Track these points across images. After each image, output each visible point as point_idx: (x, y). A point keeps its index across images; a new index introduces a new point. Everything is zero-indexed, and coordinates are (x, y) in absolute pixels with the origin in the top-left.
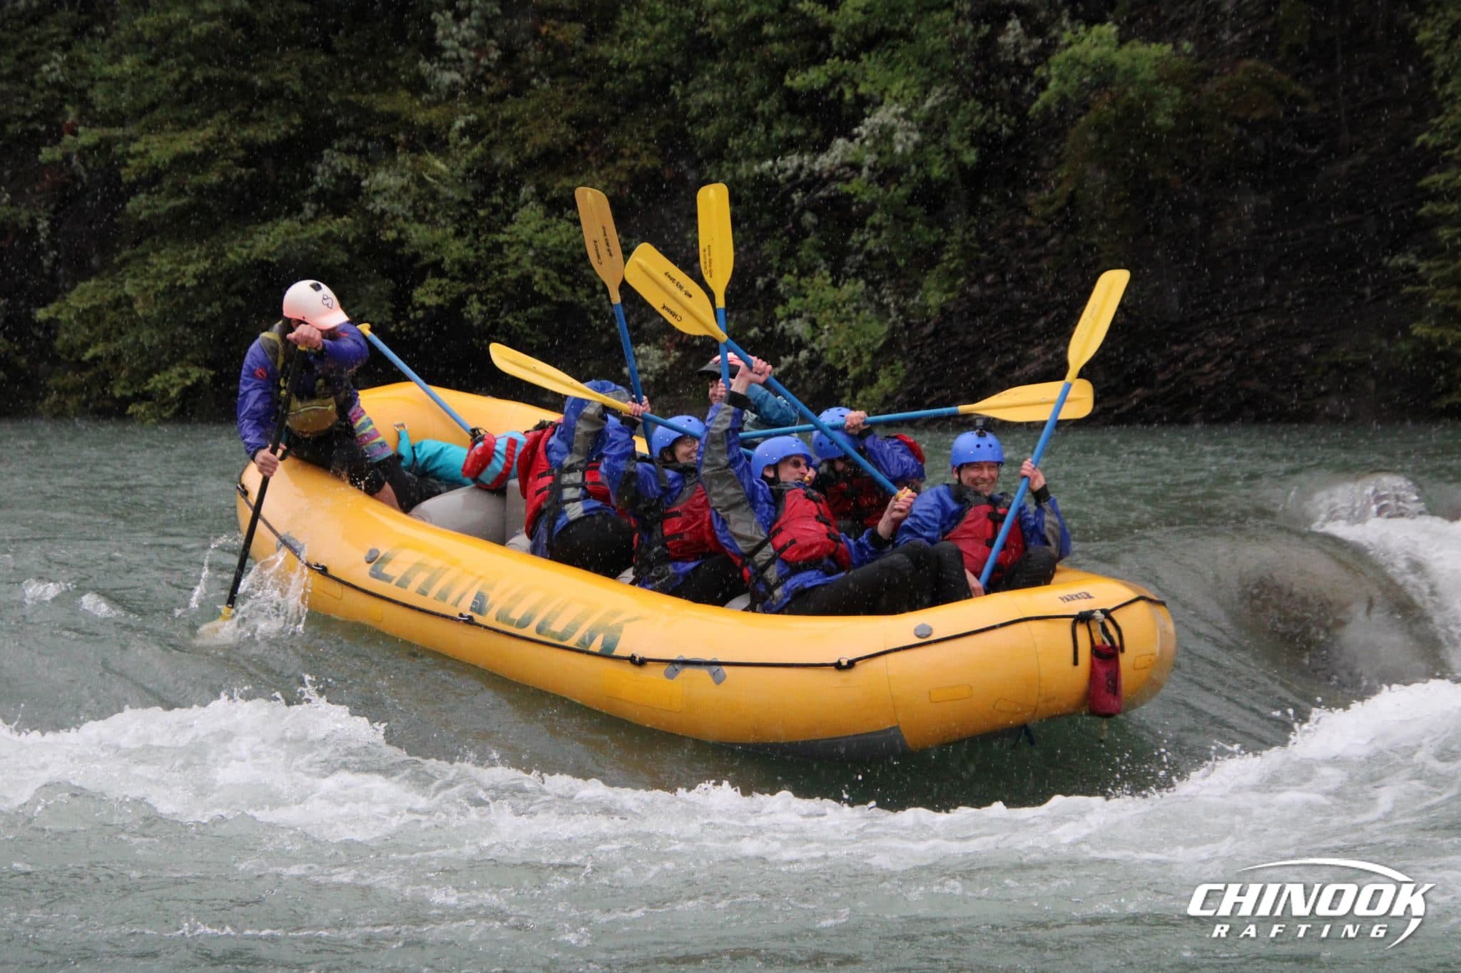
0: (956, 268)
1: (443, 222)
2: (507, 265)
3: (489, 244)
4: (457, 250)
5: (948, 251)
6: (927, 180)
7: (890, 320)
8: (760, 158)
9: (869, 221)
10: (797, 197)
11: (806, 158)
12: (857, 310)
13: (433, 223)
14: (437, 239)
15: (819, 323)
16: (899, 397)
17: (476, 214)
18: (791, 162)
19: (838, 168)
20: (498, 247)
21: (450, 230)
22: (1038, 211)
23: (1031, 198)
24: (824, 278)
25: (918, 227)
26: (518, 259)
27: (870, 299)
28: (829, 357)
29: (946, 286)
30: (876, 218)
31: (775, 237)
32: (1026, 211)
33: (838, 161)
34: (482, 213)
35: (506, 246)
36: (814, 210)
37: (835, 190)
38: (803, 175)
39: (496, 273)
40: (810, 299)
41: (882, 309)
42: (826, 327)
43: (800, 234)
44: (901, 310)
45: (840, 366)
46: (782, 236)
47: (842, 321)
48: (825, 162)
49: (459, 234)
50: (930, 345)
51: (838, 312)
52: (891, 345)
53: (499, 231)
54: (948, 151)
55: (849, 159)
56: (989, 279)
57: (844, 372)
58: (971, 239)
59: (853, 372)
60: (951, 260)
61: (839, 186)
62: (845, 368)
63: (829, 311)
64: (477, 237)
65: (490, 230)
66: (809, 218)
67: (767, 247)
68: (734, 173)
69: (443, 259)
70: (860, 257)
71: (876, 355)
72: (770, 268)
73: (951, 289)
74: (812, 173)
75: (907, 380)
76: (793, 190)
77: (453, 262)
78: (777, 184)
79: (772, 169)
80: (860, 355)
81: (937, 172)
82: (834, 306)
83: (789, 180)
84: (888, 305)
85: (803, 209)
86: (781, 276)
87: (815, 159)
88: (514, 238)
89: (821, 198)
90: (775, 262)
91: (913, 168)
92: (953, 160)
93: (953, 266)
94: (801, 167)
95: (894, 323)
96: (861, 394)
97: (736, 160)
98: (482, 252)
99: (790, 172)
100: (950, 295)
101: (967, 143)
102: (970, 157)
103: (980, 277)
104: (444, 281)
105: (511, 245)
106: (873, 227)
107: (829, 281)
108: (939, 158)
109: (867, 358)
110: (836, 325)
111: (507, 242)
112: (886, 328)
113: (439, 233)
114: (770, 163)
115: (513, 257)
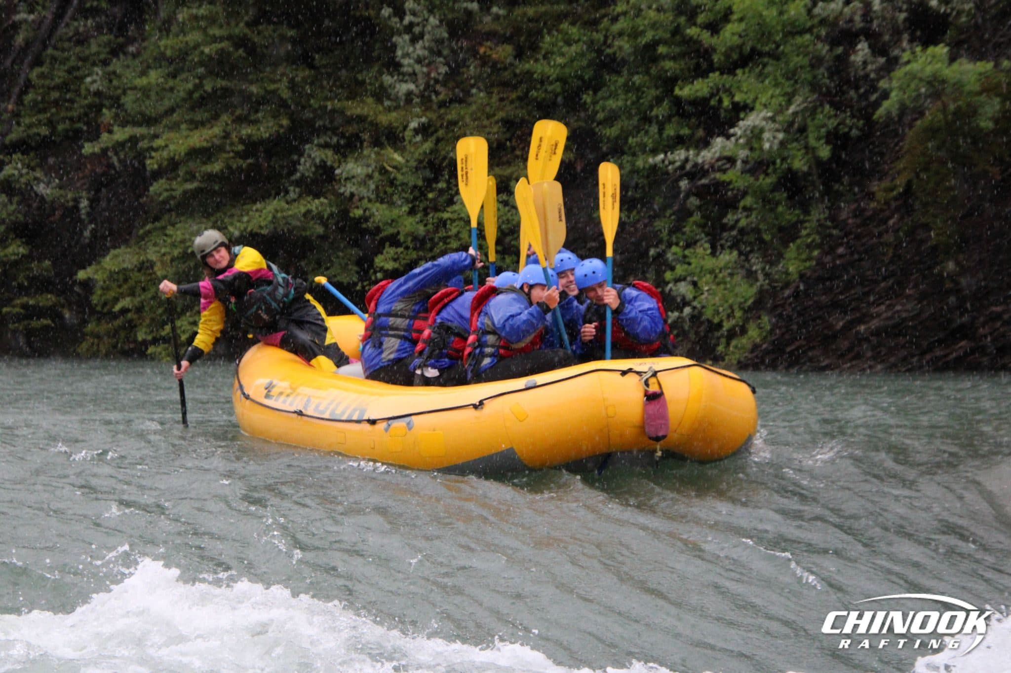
0: (813, 241)
1: (399, 203)
2: (449, 237)
3: (435, 221)
4: (410, 225)
5: (806, 228)
6: (790, 170)
7: (758, 284)
8: (654, 152)
9: (742, 204)
10: (684, 184)
11: (691, 152)
12: (731, 275)
13: (391, 204)
14: (394, 217)
15: (699, 285)
16: (764, 346)
17: (425, 195)
18: (680, 155)
19: (718, 160)
20: (443, 223)
21: (405, 208)
22: (880, 196)
23: (875, 186)
24: (705, 249)
25: (780, 209)
26: (459, 232)
27: (742, 267)
28: (708, 314)
29: (804, 256)
30: (748, 201)
31: (665, 217)
32: (871, 196)
33: (717, 155)
34: (430, 196)
35: (449, 222)
36: (696, 195)
37: (715, 179)
38: (688, 167)
39: (441, 244)
40: (693, 266)
41: (750, 275)
42: (706, 288)
43: (684, 214)
44: (767, 275)
45: (716, 320)
46: (670, 216)
47: (718, 284)
48: (706, 156)
49: (412, 212)
50: (790, 304)
51: (716, 277)
52: (759, 303)
53: (444, 211)
54: (806, 147)
55: (727, 153)
56: (841, 250)
57: (720, 325)
58: (826, 219)
59: (727, 326)
60: (808, 235)
61: (718, 176)
62: (722, 321)
63: (708, 276)
64: (426, 214)
65: (436, 209)
66: (694, 201)
67: (659, 224)
68: (633, 165)
69: (398, 233)
70: (734, 233)
71: (746, 311)
72: (660, 241)
73: (809, 259)
74: (696, 165)
75: (771, 331)
76: (680, 178)
77: (407, 235)
78: (667, 173)
79: (663, 161)
80: (733, 312)
81: (799, 164)
82: (712, 272)
83: (676, 170)
84: (756, 272)
85: (688, 194)
86: (670, 245)
87: (698, 155)
88: (455, 216)
89: (704, 186)
90: (664, 234)
91: (778, 161)
92: (810, 156)
93: (809, 240)
94: (687, 160)
95: (762, 286)
96: (734, 343)
97: (634, 155)
98: (430, 227)
99: (678, 164)
100: (808, 264)
101: (823, 141)
102: (825, 152)
103: (832, 250)
104: (400, 250)
105: (453, 221)
106: (745, 209)
107: (709, 251)
108: (800, 154)
109: (738, 314)
110: (714, 287)
111: (450, 219)
112: (754, 290)
113: (396, 212)
114: (662, 156)
115: (454, 231)
